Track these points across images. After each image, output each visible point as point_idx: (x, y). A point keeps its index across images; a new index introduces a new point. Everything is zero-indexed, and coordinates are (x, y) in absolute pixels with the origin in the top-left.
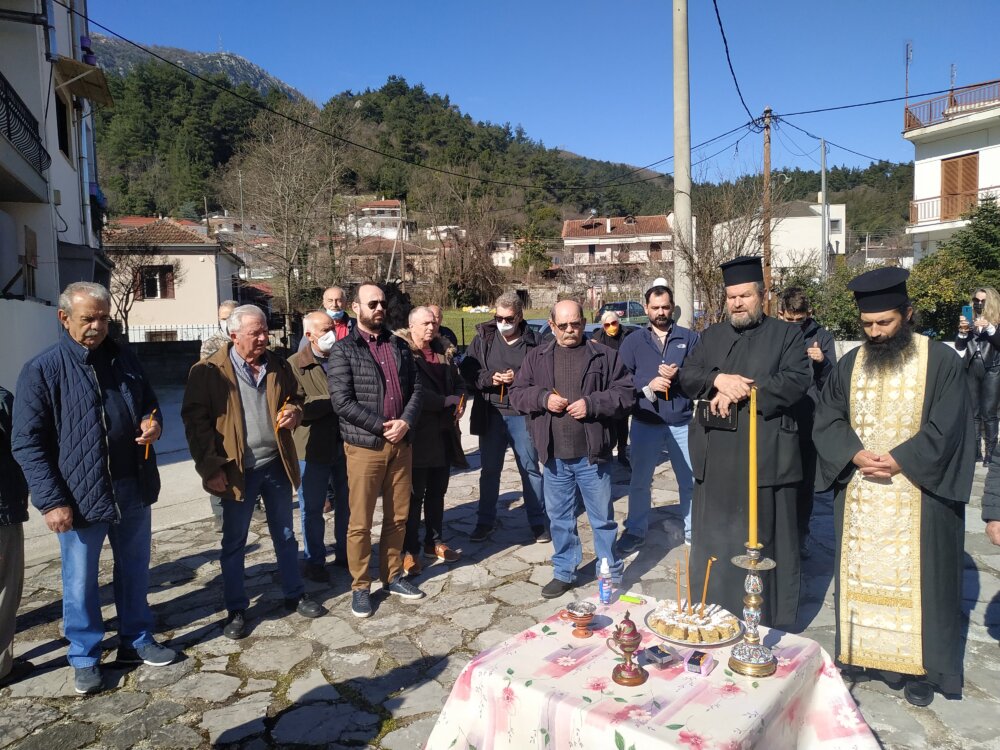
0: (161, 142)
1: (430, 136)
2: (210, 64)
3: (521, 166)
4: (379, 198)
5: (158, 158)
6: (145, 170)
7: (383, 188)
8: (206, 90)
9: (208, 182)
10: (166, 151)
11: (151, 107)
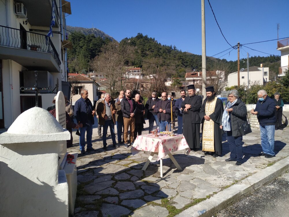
0: (77, 53)
1: (149, 49)
2: (90, 31)
3: (175, 57)
4: (135, 67)
5: (76, 57)
6: (73, 61)
7: (136, 65)
8: (89, 39)
9: (89, 63)
10: (78, 55)
11: (75, 44)
